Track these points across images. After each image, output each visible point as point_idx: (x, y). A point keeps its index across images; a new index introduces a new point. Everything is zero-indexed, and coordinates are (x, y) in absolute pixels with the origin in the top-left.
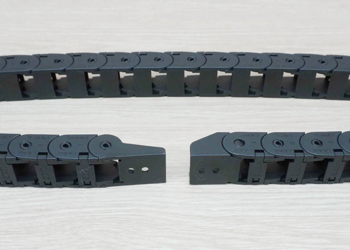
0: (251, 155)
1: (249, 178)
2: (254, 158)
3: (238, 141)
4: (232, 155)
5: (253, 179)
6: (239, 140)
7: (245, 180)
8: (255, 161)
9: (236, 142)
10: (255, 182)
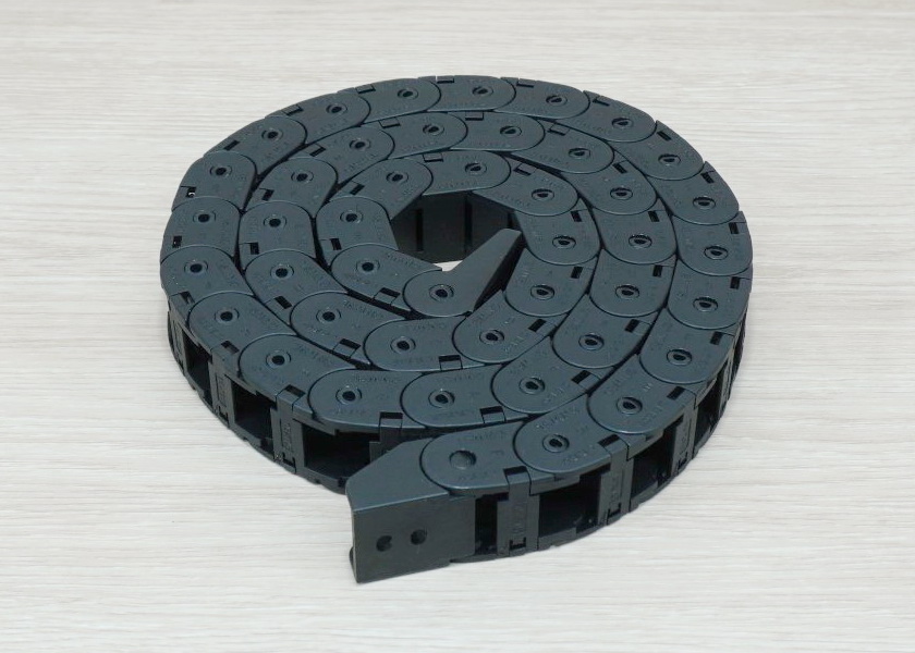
0: (498, 483)
1: (501, 542)
2: (505, 490)
3: (459, 457)
4: (452, 492)
5: (511, 542)
6: (461, 452)
7: (491, 547)
8: (510, 497)
9: (453, 458)
10: (516, 548)
